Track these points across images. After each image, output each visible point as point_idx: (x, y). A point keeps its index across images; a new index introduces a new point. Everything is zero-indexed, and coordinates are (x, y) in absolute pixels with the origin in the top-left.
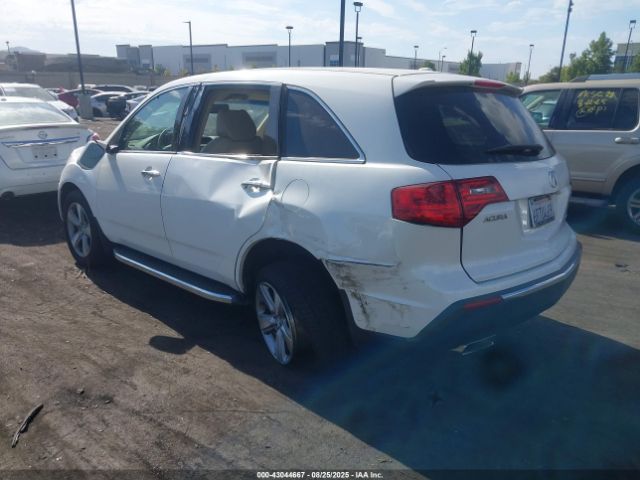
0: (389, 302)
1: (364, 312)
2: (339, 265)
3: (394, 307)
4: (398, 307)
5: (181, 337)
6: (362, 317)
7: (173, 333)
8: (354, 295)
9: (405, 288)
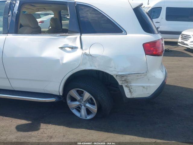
0: (142, 86)
1: (130, 91)
2: (122, 76)
3: (144, 87)
4: (146, 87)
5: (30, 122)
6: (129, 94)
7: (24, 122)
8: (127, 86)
9: (149, 80)
